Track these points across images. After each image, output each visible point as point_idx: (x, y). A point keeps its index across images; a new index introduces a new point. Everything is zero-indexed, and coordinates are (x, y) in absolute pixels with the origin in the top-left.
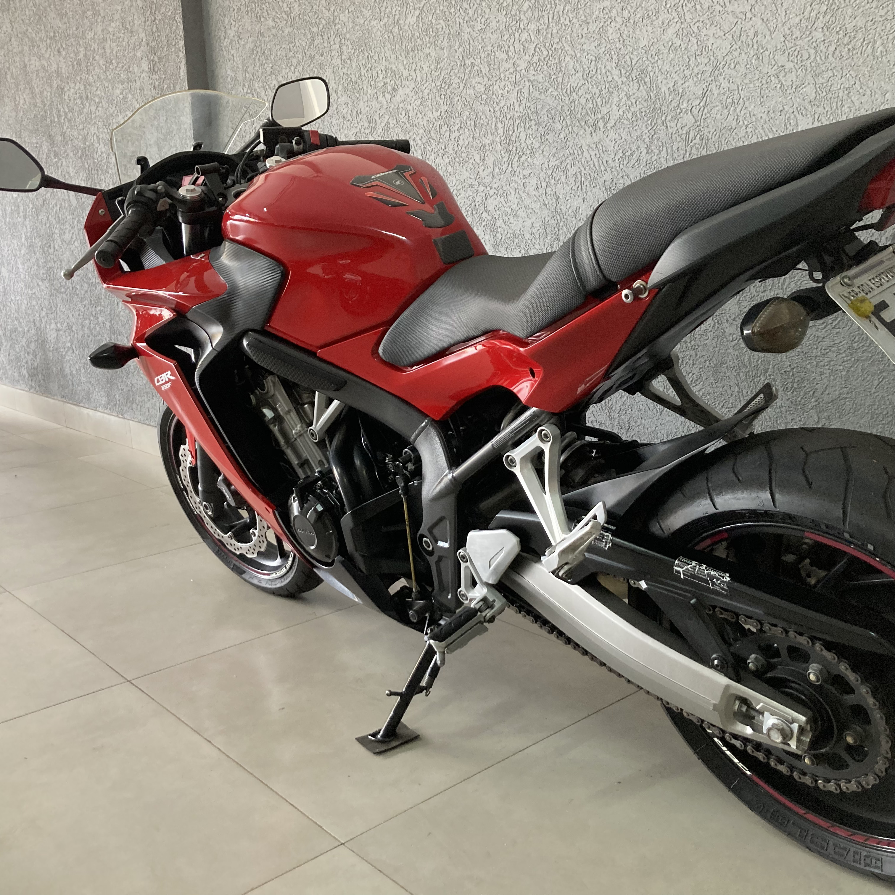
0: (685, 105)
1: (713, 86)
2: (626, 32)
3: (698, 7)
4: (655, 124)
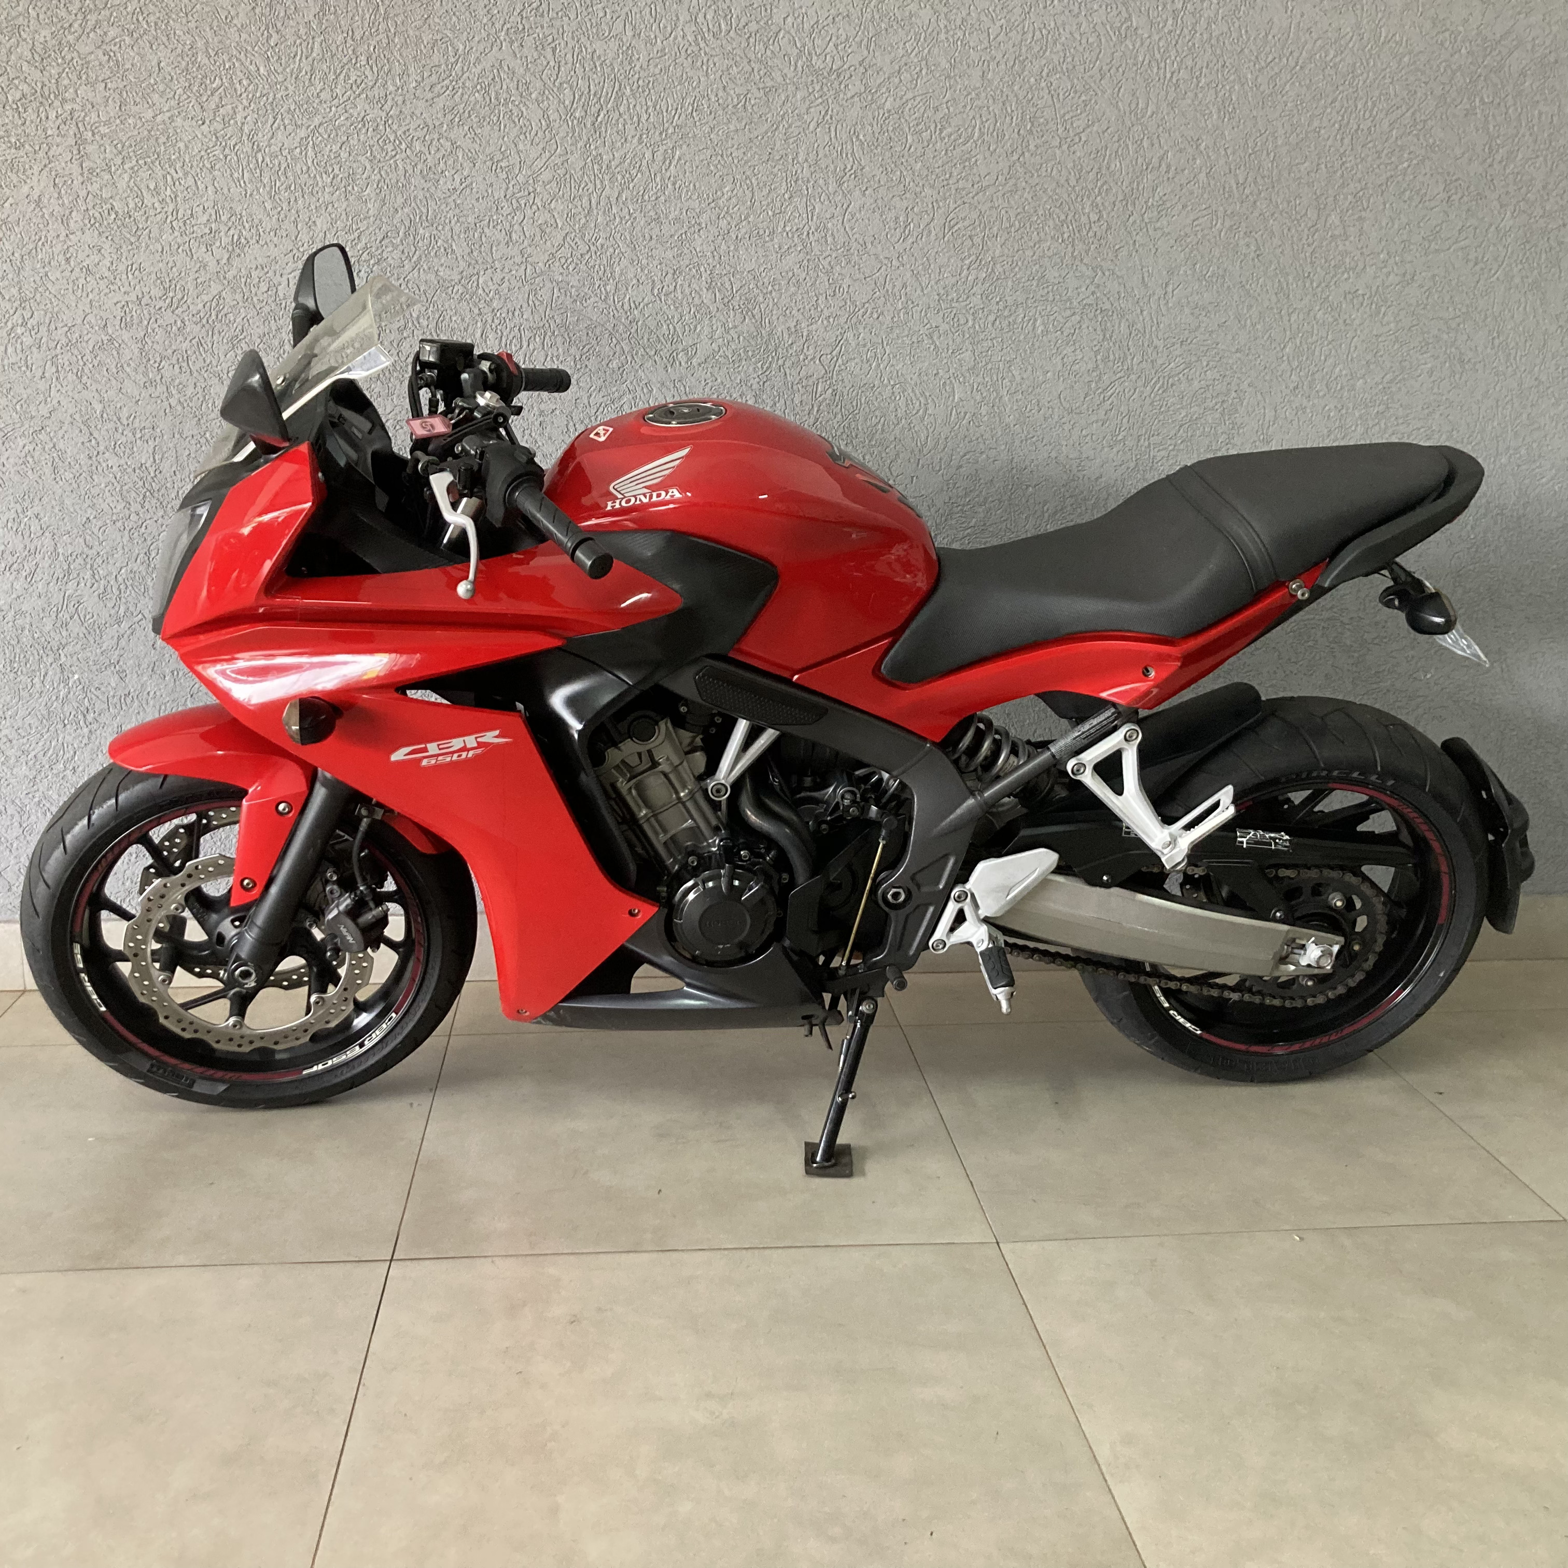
0: (811, 351)
1: (850, 335)
2: (723, 247)
3: (830, 239)
4: (768, 368)
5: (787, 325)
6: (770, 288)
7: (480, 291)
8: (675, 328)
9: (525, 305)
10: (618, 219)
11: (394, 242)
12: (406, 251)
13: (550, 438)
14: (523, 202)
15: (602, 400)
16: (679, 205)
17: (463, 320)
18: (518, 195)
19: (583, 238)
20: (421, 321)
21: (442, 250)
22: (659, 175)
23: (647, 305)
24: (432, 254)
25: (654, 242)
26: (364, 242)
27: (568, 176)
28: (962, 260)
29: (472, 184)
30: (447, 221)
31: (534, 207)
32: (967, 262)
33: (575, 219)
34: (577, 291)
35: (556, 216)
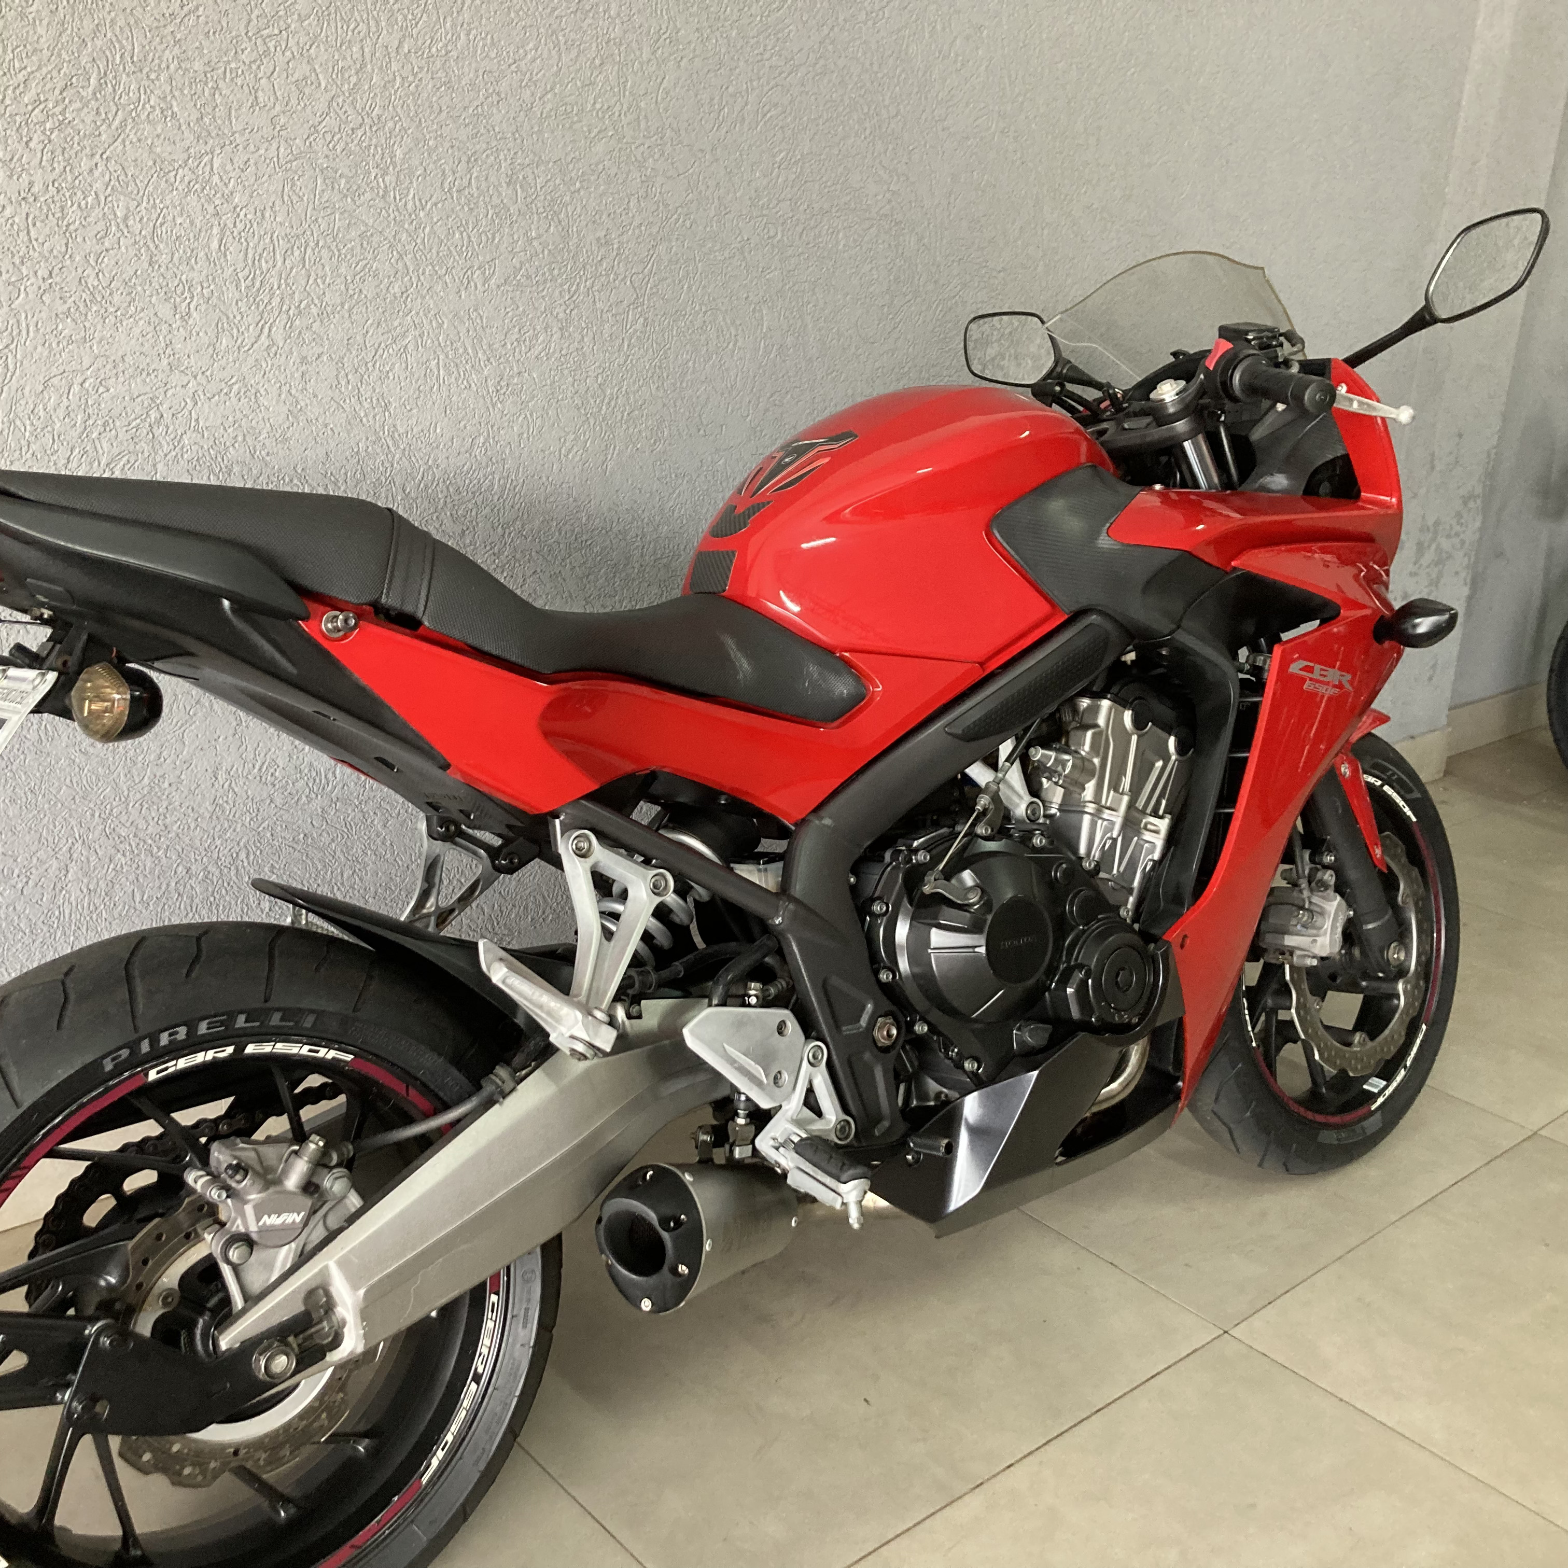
0: (622, 269)
1: (661, 248)
2: (526, 127)
3: (643, 123)
4: (575, 292)
5: (598, 235)
6: (578, 184)
7: (216, 179)
8: (469, 237)
9: (278, 203)
10: (398, 80)
11: (84, 94)
12: (102, 110)
13: (315, 396)
14: (271, 45)
15: (381, 339)
16: (473, 65)
17: (192, 223)
18: (265, 32)
19: (353, 103)
20: (130, 223)
21: (158, 111)
22: (449, 19)
23: (436, 204)
24: (143, 117)
25: (444, 114)
26: (33, 91)
27: (332, 9)
28: (774, 156)
29: (197, 8)
30: (163, 66)
31: (288, 53)
32: (778, 159)
33: (343, 75)
34: (347, 182)
35: (318, 71)
